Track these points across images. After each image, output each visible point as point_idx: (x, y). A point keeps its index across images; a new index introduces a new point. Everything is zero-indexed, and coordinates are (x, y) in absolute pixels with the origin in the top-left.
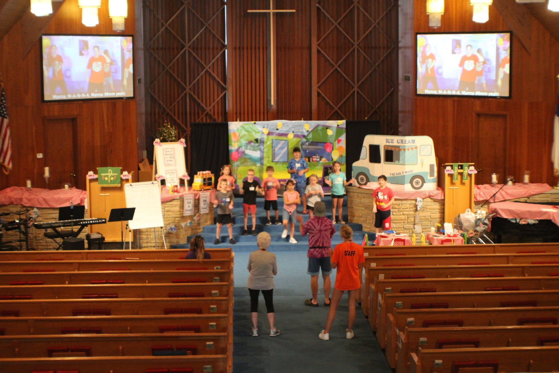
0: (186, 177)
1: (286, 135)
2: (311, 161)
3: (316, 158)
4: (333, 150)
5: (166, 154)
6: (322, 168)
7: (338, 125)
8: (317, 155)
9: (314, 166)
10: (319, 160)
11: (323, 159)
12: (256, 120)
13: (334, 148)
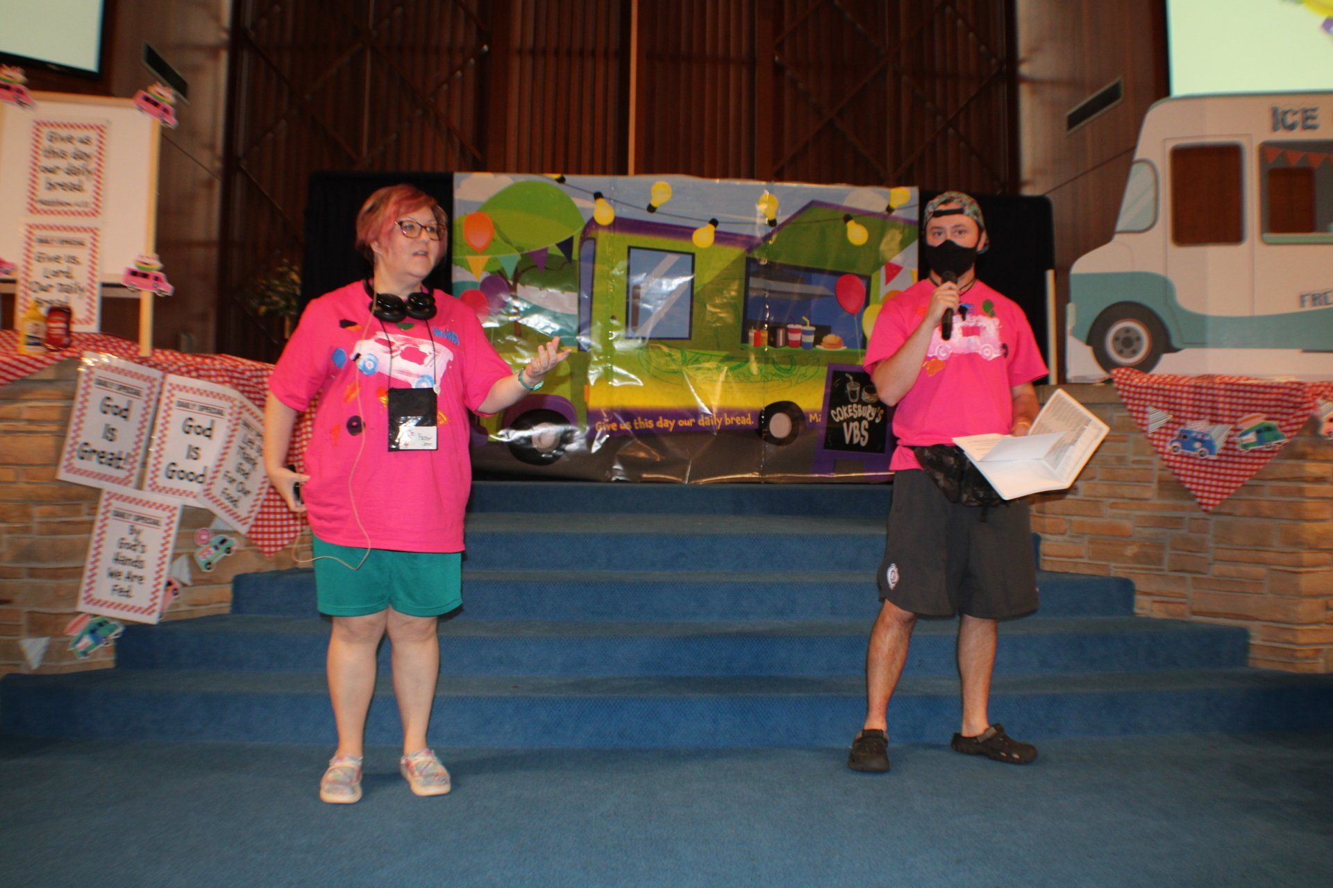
0: (149, 282)
1: (686, 232)
2: (781, 341)
3: (802, 332)
4: (867, 304)
5: (52, 153)
6: (823, 371)
7: (889, 209)
8: (804, 318)
9: (793, 362)
10: (811, 339)
11: (830, 338)
12: (567, 172)
13: (872, 297)
